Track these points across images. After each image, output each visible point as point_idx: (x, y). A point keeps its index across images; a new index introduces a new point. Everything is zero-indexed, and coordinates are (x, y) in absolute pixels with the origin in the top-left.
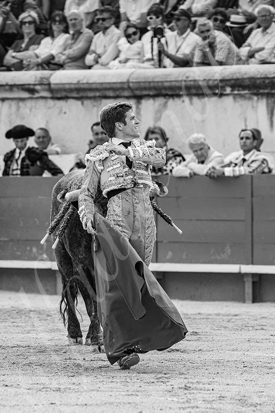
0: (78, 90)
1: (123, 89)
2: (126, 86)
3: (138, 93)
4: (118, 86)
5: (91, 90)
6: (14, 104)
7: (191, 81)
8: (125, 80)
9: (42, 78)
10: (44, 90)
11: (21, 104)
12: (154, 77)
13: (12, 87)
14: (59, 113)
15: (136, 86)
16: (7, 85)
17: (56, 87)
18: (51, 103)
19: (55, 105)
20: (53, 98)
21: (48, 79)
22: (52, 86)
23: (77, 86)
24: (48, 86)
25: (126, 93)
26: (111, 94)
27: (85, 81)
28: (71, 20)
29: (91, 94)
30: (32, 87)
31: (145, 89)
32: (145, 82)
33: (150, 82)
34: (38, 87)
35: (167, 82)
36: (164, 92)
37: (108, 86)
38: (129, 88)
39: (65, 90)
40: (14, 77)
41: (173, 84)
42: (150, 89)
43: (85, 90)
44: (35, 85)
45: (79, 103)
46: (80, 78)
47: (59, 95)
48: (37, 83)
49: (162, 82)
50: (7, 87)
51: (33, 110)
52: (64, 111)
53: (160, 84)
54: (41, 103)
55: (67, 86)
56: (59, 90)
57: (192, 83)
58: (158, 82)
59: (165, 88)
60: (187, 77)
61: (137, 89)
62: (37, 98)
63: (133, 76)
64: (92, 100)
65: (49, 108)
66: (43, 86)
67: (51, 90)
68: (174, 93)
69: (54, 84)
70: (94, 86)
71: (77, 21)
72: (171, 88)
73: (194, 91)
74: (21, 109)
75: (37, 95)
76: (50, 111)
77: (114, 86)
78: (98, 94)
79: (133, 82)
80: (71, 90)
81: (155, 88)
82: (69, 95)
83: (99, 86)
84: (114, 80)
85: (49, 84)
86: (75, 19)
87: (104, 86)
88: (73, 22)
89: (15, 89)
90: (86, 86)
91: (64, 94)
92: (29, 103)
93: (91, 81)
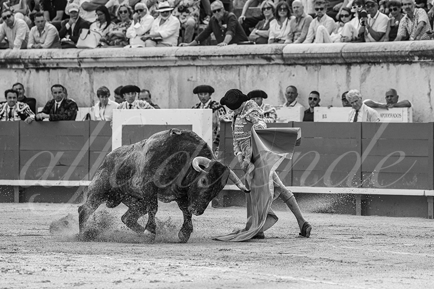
0: (304, 58)
1: (337, 58)
2: (339, 55)
3: (348, 60)
4: (334, 55)
5: (313, 58)
6: (255, 68)
7: (388, 52)
8: (339, 51)
9: (276, 50)
10: (278, 58)
11: (261, 69)
12: (360, 49)
13: (254, 56)
14: (289, 76)
15: (347, 55)
16: (250, 54)
17: (287, 56)
18: (283, 68)
19: (286, 69)
20: (284, 64)
21: (281, 50)
22: (284, 55)
23: (303, 55)
24: (281, 55)
25: (340, 61)
26: (328, 61)
27: (308, 52)
28: (294, 8)
29: (314, 62)
30: (269, 56)
31: (354, 57)
32: (353, 53)
33: (357, 53)
34: (273, 56)
35: (370, 52)
36: (368, 60)
37: (326, 56)
38: (342, 57)
39: (294, 58)
40: (256, 48)
41: (375, 54)
42: (357, 58)
43: (308, 58)
44: (271, 54)
45: (305, 68)
46: (305, 50)
47: (289, 62)
48: (273, 53)
49: (367, 52)
50: (250, 56)
51: (270, 73)
52: (293, 74)
53: (365, 54)
54: (276, 68)
55: (295, 56)
56: (289, 59)
57: (389, 53)
58: (363, 53)
59: (369, 57)
60: (386, 49)
61: (347, 58)
62: (273, 64)
63: (344, 48)
64: (314, 66)
65: (282, 72)
66: (277, 55)
67: (283, 58)
68: (376, 61)
69: (285, 54)
70: (315, 56)
71: (299, 9)
72: (373, 57)
73: (390, 60)
74: (260, 73)
75: (273, 62)
76: (282, 74)
77: (331, 55)
78: (318, 62)
79: (344, 53)
80: (298, 59)
81: (361, 57)
82: (297, 62)
83: (319, 56)
84: (331, 51)
85: (282, 54)
86: (297, 7)
87: (323, 55)
88: (296, 9)
89: (257, 58)
90: (309, 55)
91: (293, 61)
92: (267, 68)
93: (313, 52)
